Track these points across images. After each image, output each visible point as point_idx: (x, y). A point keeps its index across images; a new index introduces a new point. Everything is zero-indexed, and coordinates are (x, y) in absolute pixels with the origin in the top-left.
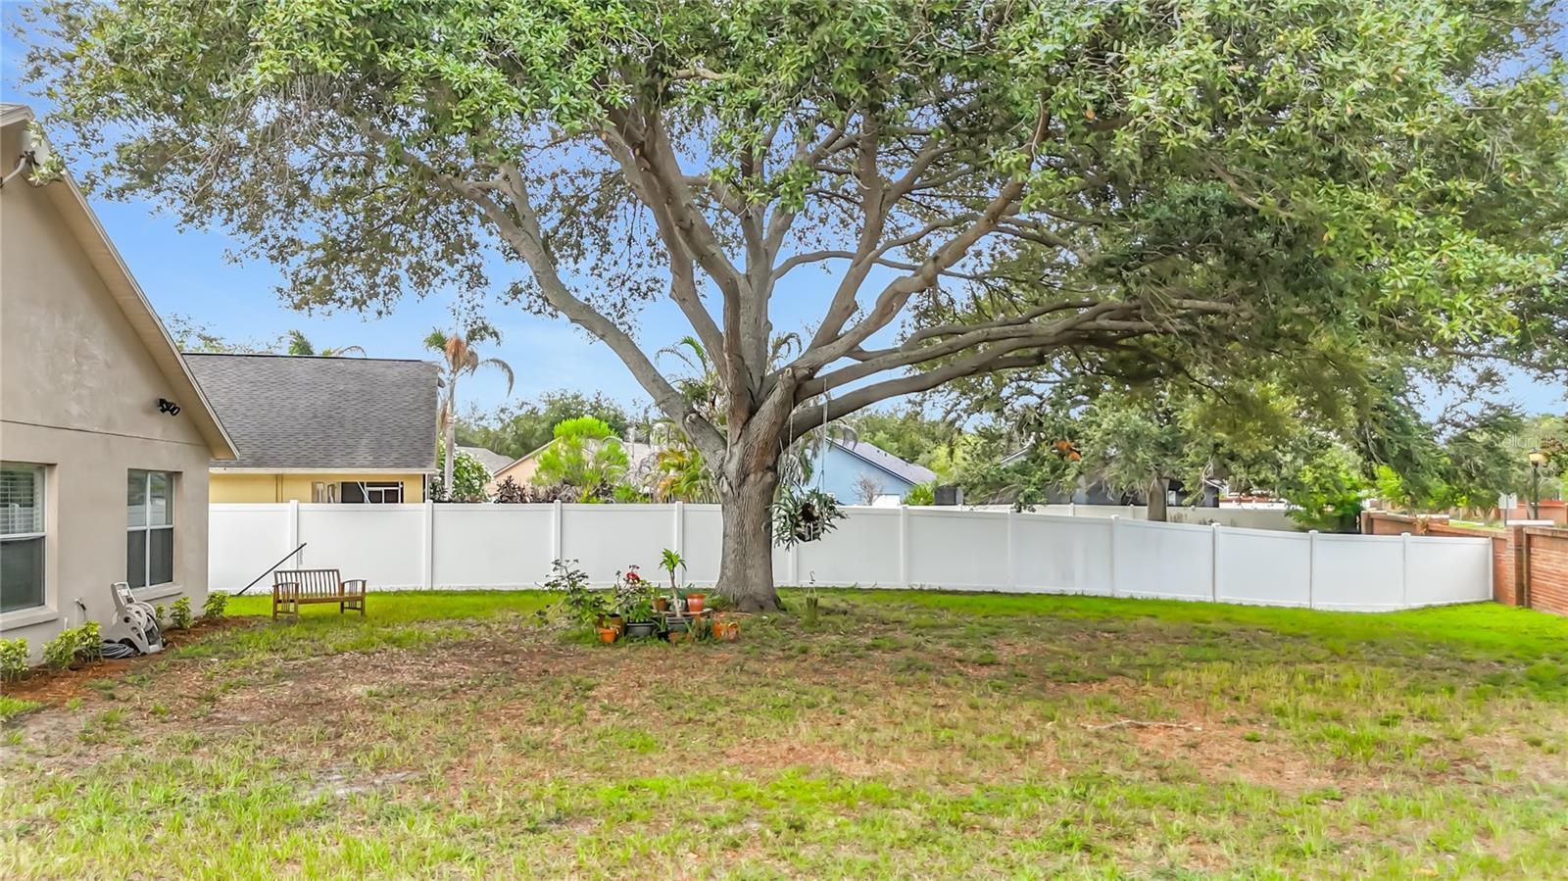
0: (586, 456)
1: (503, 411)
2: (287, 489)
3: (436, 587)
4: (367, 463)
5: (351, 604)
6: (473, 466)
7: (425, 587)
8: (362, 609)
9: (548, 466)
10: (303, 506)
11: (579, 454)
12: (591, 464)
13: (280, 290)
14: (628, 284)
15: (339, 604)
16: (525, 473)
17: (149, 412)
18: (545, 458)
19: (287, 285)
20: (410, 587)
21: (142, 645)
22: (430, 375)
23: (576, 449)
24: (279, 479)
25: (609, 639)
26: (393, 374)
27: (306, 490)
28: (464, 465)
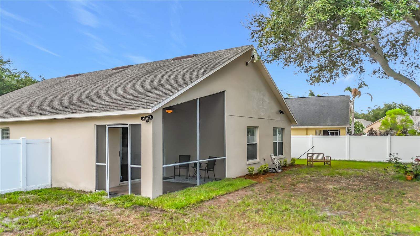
0: (398, 120)
1: (369, 108)
2: (309, 132)
3: (351, 159)
4: (330, 124)
5: (327, 163)
6: (360, 125)
7: (347, 159)
8: (330, 164)
9: (384, 124)
10: (313, 136)
11: (395, 120)
12: (399, 123)
13: (307, 80)
14: (414, 65)
15: (324, 163)
16: (377, 126)
17: (277, 113)
18: (383, 122)
19: (309, 79)
20: (343, 159)
21: (277, 170)
22: (347, 99)
23: (394, 118)
24: (307, 129)
25: (409, 179)
26: (337, 99)
27: (314, 132)
28: (357, 124)
